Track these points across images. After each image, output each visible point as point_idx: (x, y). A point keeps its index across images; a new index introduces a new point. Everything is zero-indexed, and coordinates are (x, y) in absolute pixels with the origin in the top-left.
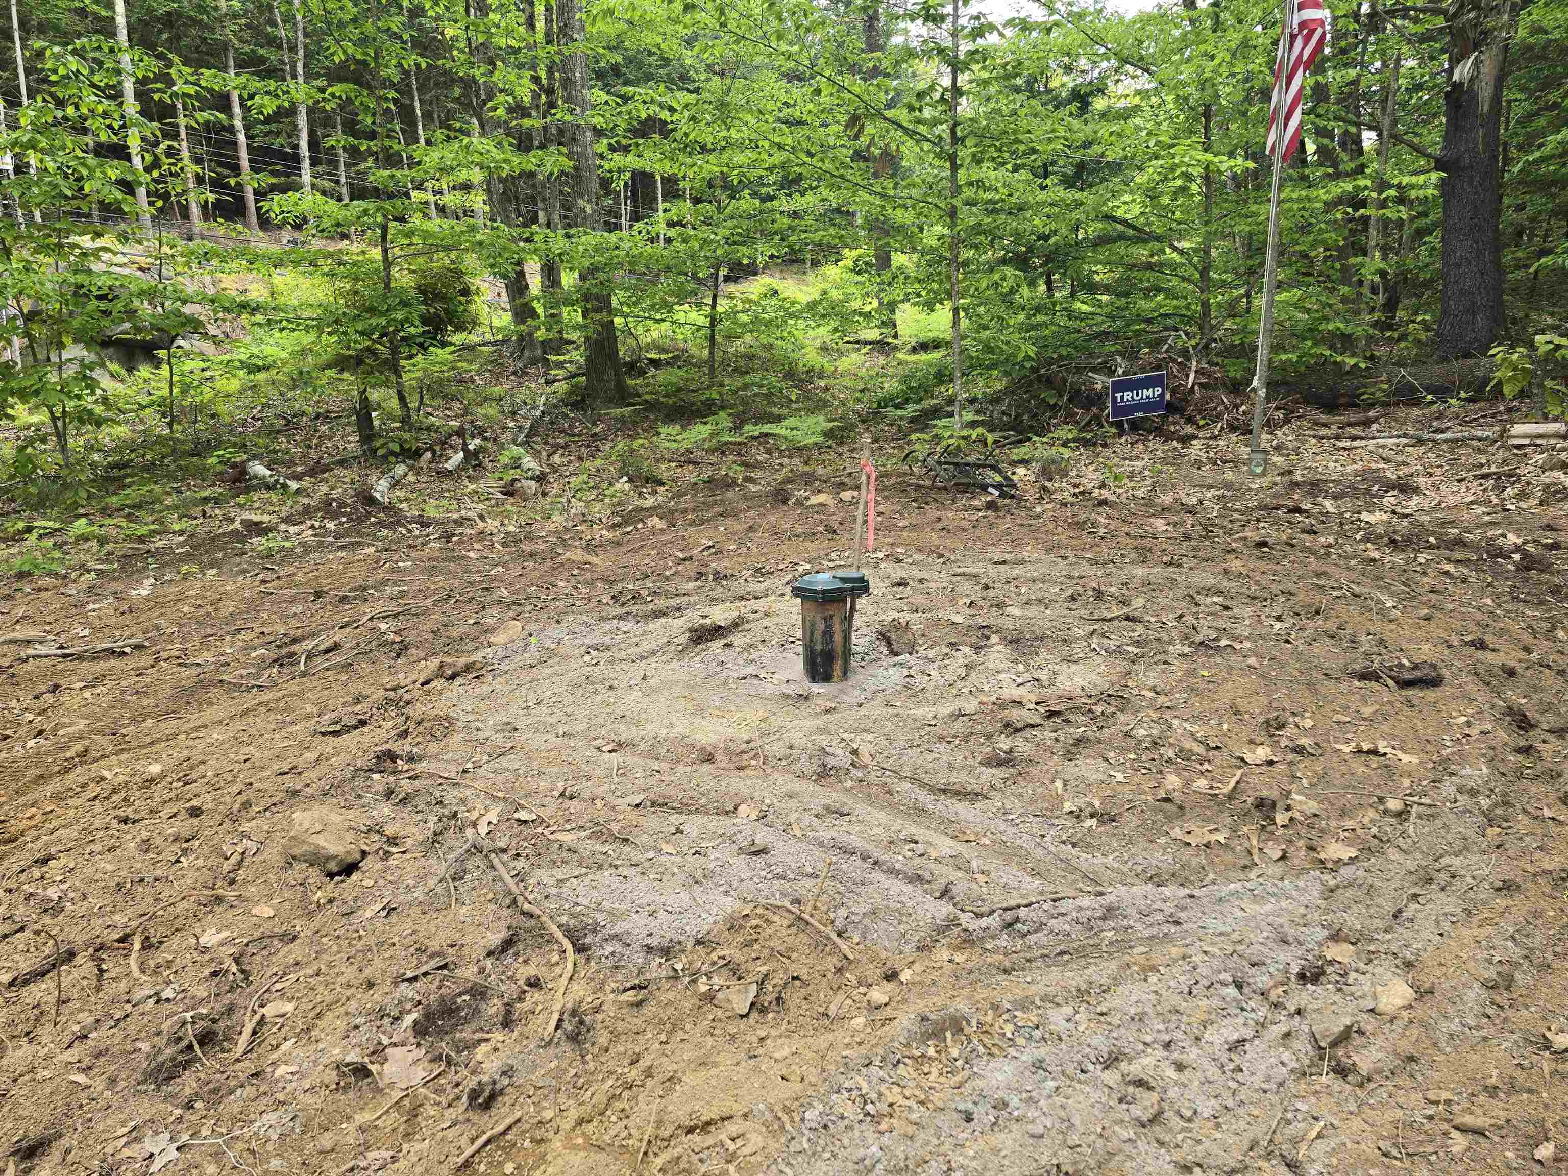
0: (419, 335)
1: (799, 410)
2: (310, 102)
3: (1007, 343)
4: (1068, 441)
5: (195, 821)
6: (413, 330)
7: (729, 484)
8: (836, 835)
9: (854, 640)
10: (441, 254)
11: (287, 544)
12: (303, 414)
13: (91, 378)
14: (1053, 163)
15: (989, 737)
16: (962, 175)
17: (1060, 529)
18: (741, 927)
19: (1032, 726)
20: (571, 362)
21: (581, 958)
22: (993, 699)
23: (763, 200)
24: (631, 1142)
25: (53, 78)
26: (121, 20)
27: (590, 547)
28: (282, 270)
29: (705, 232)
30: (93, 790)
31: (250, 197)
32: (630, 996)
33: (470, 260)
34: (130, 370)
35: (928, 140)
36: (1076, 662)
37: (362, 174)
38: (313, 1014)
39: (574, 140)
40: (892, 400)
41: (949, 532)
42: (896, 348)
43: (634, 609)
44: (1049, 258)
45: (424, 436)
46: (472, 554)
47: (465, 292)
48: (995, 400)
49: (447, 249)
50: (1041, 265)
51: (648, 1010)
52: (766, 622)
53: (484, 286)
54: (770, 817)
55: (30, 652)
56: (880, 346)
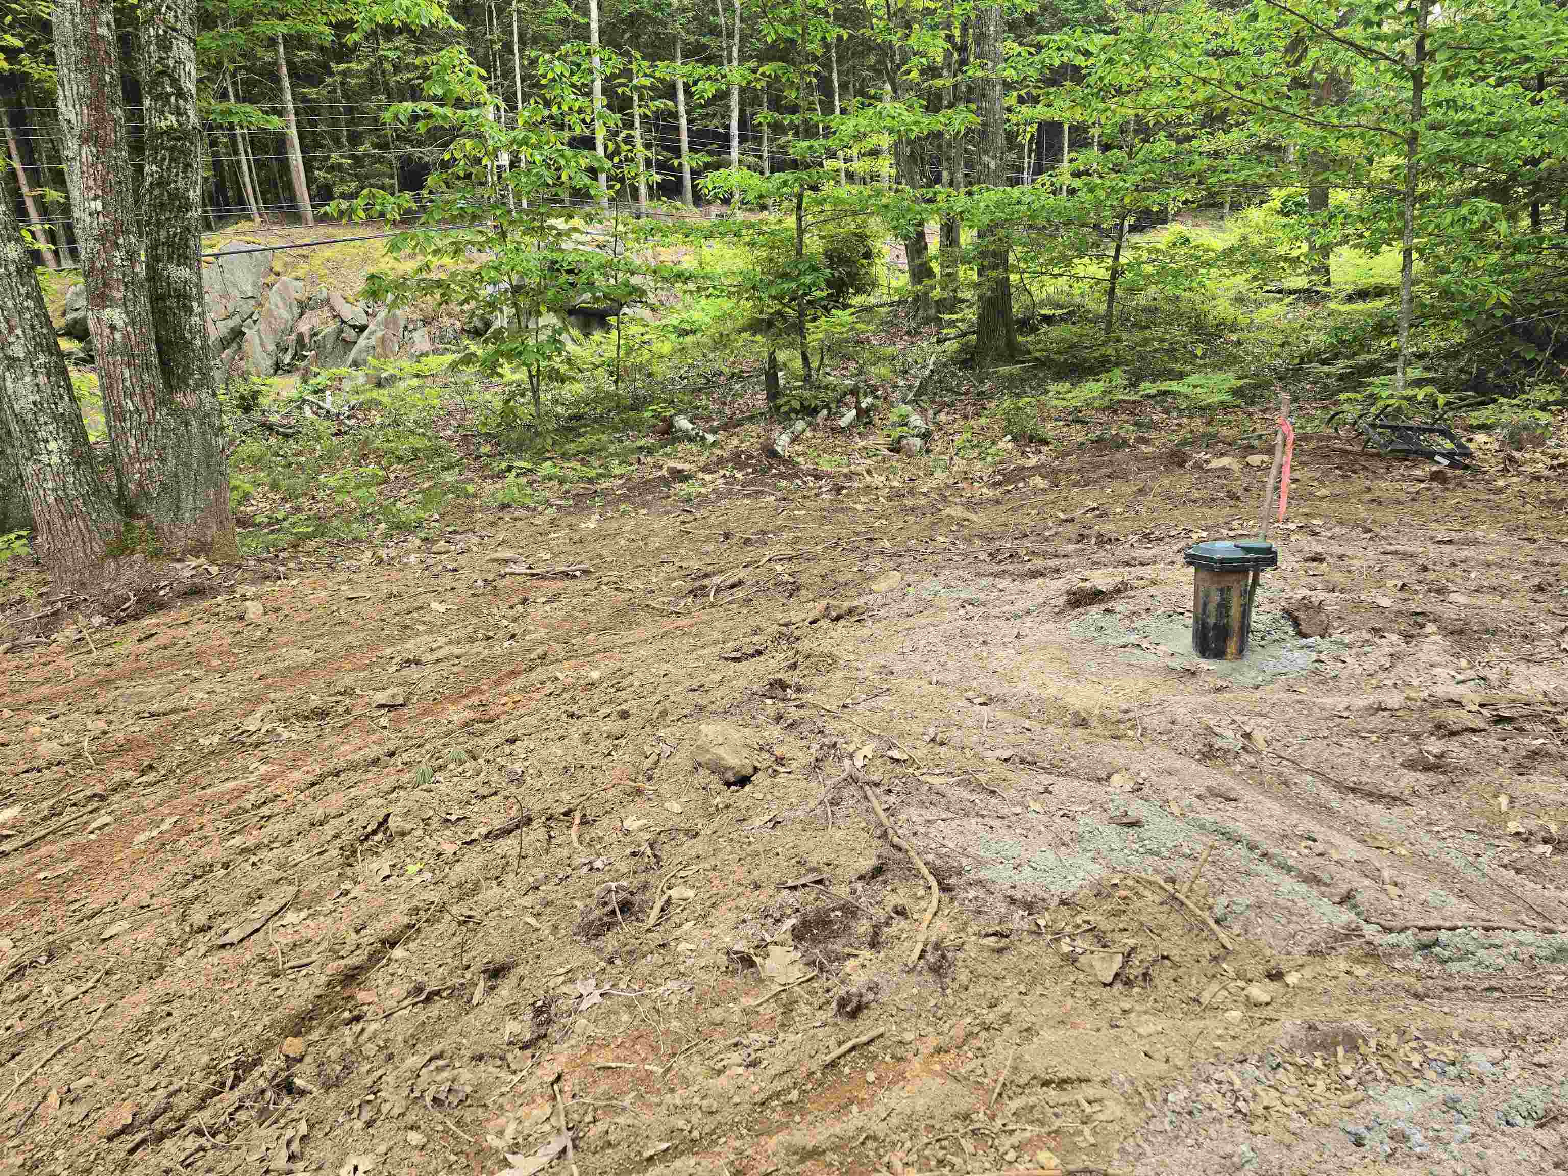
0: (822, 299)
1: (1205, 366)
2: (744, 84)
3: (1474, 288)
4: (1548, 403)
5: (622, 723)
6: (818, 294)
7: (1120, 444)
8: (1219, 819)
9: (1254, 617)
10: (849, 219)
11: (703, 491)
12: (721, 373)
13: (559, 342)
14: (1550, 73)
15: (1416, 737)
16: (1427, 96)
17: (1528, 507)
18: (1109, 896)
19: (1473, 731)
20: (963, 321)
21: (946, 897)
22: (1425, 694)
23: (1179, 142)
24: (986, 1081)
25: (544, 82)
26: (594, 26)
27: (972, 505)
28: (711, 242)
29: (1112, 180)
30: (549, 687)
31: (687, 176)
32: (991, 941)
33: (875, 224)
34: (587, 335)
35: (1387, 58)
36: (1539, 663)
37: (782, 149)
38: (708, 904)
39: (983, 95)
40: (1318, 355)
41: (1380, 503)
42: (1326, 296)
43: (1011, 567)
44: (1537, 186)
45: (822, 394)
46: (858, 507)
47: (868, 255)
48: (1452, 355)
49: (855, 214)
50: (1526, 195)
51: (1009, 958)
52: (1153, 591)
53: (885, 249)
54: (1146, 791)
55: (508, 570)
56: (1308, 295)
